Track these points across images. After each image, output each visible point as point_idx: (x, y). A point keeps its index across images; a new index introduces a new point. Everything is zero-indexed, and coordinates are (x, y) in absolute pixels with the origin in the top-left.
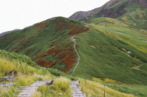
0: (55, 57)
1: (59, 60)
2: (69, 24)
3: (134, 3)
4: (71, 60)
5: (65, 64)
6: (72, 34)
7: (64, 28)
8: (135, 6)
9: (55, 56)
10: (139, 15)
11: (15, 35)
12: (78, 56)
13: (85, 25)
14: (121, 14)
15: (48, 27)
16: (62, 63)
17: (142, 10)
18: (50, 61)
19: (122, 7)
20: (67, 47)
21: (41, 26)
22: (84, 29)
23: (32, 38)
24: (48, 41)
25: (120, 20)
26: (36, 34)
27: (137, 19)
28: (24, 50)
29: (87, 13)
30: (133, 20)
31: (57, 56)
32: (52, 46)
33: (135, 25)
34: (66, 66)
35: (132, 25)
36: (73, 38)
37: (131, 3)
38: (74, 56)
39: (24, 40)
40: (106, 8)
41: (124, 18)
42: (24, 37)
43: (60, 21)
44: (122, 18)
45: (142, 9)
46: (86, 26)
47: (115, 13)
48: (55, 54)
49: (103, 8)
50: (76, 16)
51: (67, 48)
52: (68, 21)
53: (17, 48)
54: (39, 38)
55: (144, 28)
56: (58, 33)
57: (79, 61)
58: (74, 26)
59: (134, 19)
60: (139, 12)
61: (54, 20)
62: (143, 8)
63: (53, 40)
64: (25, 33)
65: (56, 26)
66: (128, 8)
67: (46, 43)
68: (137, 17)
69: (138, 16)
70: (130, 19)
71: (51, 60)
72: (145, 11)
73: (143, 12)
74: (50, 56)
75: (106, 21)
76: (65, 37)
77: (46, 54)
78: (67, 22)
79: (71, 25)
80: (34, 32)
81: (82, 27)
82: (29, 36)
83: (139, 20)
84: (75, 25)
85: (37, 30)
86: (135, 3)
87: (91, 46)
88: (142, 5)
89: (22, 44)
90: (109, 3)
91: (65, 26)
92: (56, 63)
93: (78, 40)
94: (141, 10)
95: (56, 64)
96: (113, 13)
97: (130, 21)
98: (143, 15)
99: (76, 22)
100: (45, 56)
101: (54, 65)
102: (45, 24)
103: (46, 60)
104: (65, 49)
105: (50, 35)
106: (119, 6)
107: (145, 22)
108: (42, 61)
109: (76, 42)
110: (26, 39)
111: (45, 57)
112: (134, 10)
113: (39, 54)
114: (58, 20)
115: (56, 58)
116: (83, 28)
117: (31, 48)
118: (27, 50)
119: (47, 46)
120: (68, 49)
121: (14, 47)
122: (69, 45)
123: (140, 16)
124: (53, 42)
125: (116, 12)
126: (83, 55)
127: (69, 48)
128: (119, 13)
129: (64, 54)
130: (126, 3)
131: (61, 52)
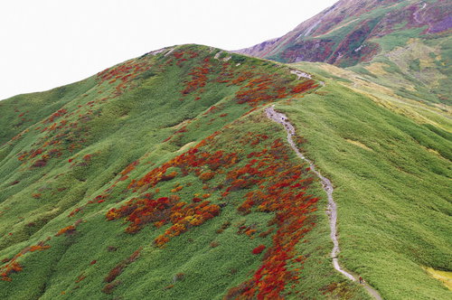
0: (214, 183)
1: (234, 193)
2: (229, 67)
3: (396, 22)
4: (296, 192)
5: (267, 211)
6: (248, 100)
7: (213, 81)
8: (403, 32)
9: (212, 177)
10: (421, 60)
11: (27, 108)
12: (320, 179)
13: (292, 72)
14: (359, 56)
15: (152, 78)
16: (253, 209)
17: (425, 43)
18: (196, 200)
19: (360, 34)
20: (260, 145)
21: (124, 75)
22: (291, 84)
23: (96, 117)
24: (160, 127)
25: (362, 72)
26: (109, 101)
27: (415, 73)
28: (70, 161)
30: (404, 75)
31: (221, 179)
32: (180, 146)
34: (280, 219)
35: (402, 90)
36: (273, 112)
37: (389, 24)
38: (304, 177)
39: (64, 123)
40: (301, 38)
41: (374, 66)
42: (63, 113)
43: (195, 60)
44: (367, 68)
45: (426, 40)
46: (300, 76)
47: (337, 54)
48: (209, 171)
49: (293, 38)
51: (260, 148)
52: (226, 60)
53: (38, 153)
54: (123, 118)
55: (443, 100)
56: (191, 97)
57: (335, 199)
58: (250, 75)
59: (405, 70)
60: (416, 48)
61: (171, 54)
62: (428, 38)
63: (176, 124)
64: (63, 100)
65: (182, 75)
66: (381, 37)
67: (151, 134)
68: (414, 65)
69: (417, 62)
70: (393, 70)
71: (197, 195)
72: (437, 46)
73: (432, 50)
74: (191, 178)
76: (223, 112)
77: (170, 171)
78: (221, 63)
79: (238, 70)
80: (102, 97)
81: (283, 76)
82: (82, 109)
83: (423, 76)
84: (256, 71)
85: (111, 90)
86: (400, 21)
87: (349, 141)
88: (424, 28)
89: (59, 139)
90: (310, 25)
91: (217, 76)
92: (222, 206)
93: (296, 118)
94: (423, 45)
95: (226, 210)
96: (332, 52)
97: (394, 76)
98: (430, 60)
99: (255, 61)
100: (166, 179)
101: (216, 213)
102: (138, 68)
103: (176, 195)
104: (251, 150)
105: (164, 107)
106: (350, 33)
107: (444, 83)
108: (156, 198)
109: (288, 123)
110: (73, 119)
111: (168, 184)
112: (402, 45)
113: (135, 172)
114: (185, 55)
115: (220, 187)
116: (288, 81)
117: (96, 151)
118: (80, 161)
119: (158, 146)
120: (265, 152)
121: (28, 148)
122: (265, 137)
124: (182, 131)
125: (340, 50)
126: (342, 176)
127: (269, 148)
128: (353, 52)
129: (252, 172)
130: (371, 22)
131: (237, 162)
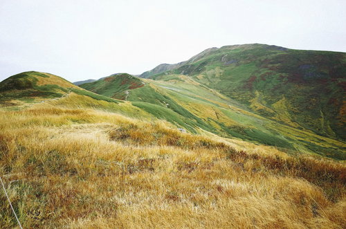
8: (216, 64)
14: (199, 72)
19: (204, 64)
25: (195, 78)
27: (212, 79)
29: (172, 66)
33: (208, 84)
37: (213, 61)
41: (200, 76)
44: (197, 76)
45: (222, 67)
50: (160, 68)
55: (214, 88)
59: (209, 78)
60: (217, 70)
66: (209, 65)
69: (214, 75)
70: (206, 77)
72: (223, 70)
73: (221, 71)
75: (177, 79)
83: (214, 80)
88: (223, 63)
93: (130, 93)
94: (219, 69)
97: (205, 79)
98: (219, 75)
107: (219, 82)
112: (213, 69)
123: (217, 76)
128: (198, 70)
